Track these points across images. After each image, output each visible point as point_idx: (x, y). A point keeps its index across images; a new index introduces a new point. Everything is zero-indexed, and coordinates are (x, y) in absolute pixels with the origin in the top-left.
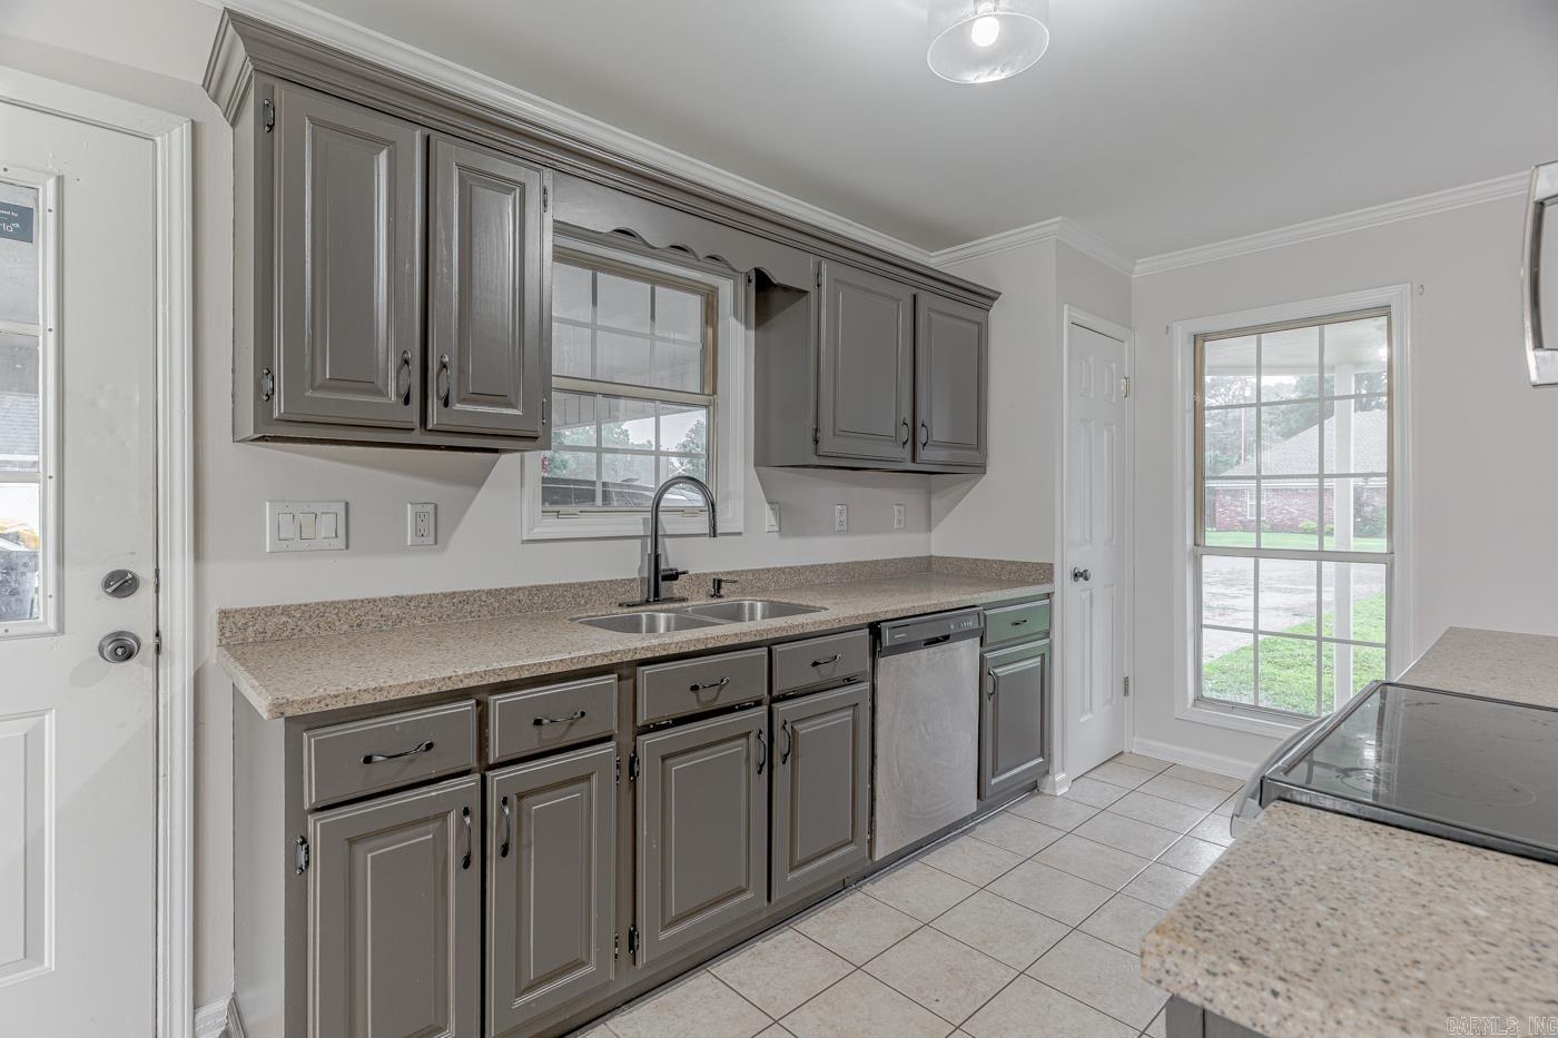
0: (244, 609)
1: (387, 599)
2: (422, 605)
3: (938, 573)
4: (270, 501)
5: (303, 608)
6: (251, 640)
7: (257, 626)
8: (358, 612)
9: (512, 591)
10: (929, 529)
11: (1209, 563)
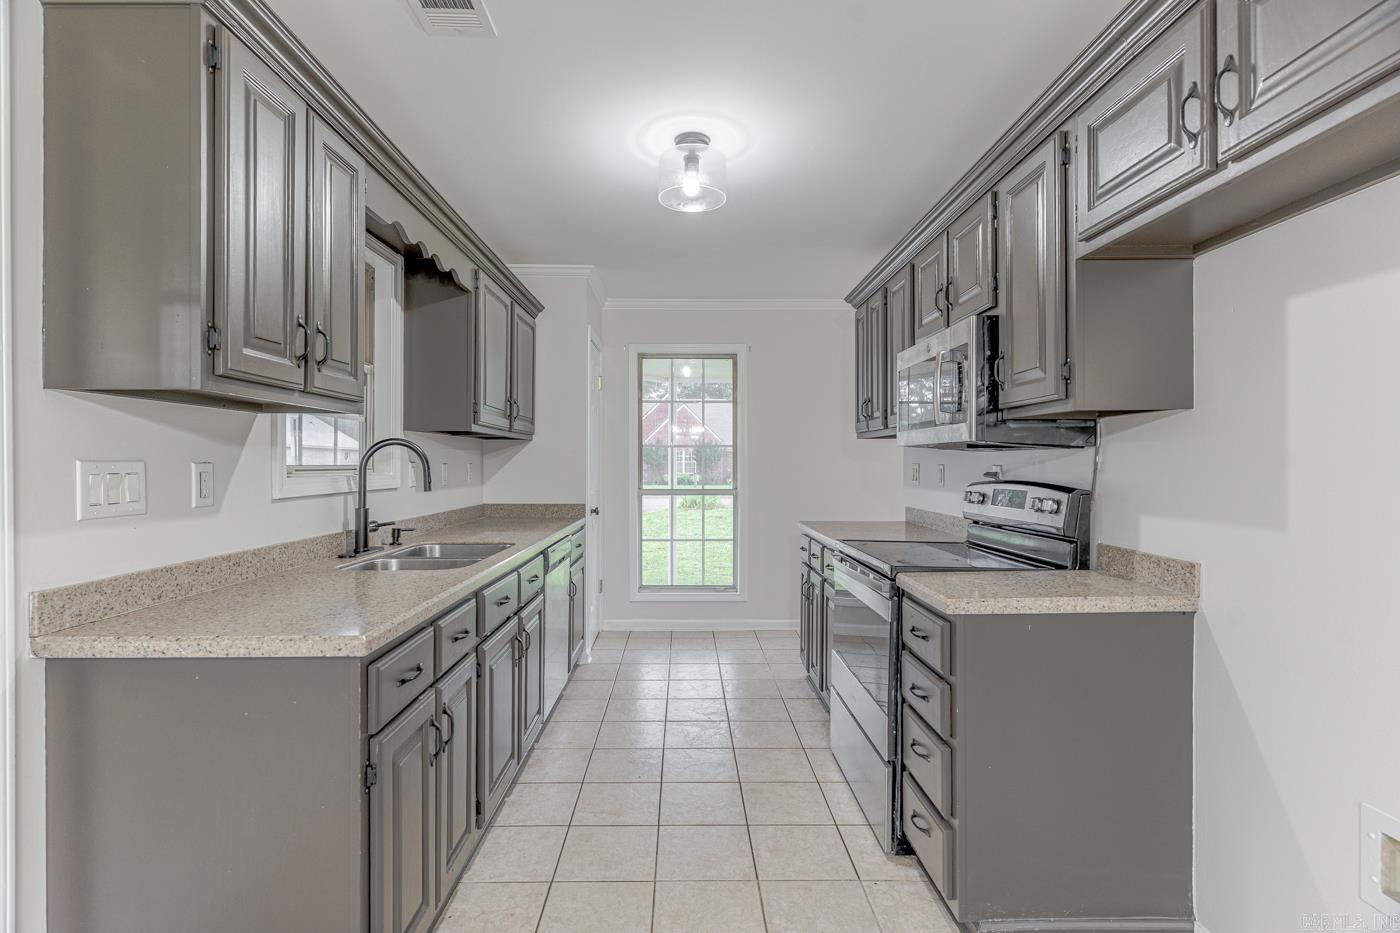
0: (60, 589)
1: (181, 567)
2: (207, 570)
3: (490, 517)
4: (79, 460)
5: (114, 583)
6: (68, 625)
7: (74, 609)
8: (159, 583)
9: (269, 550)
10: (483, 483)
11: (647, 501)
